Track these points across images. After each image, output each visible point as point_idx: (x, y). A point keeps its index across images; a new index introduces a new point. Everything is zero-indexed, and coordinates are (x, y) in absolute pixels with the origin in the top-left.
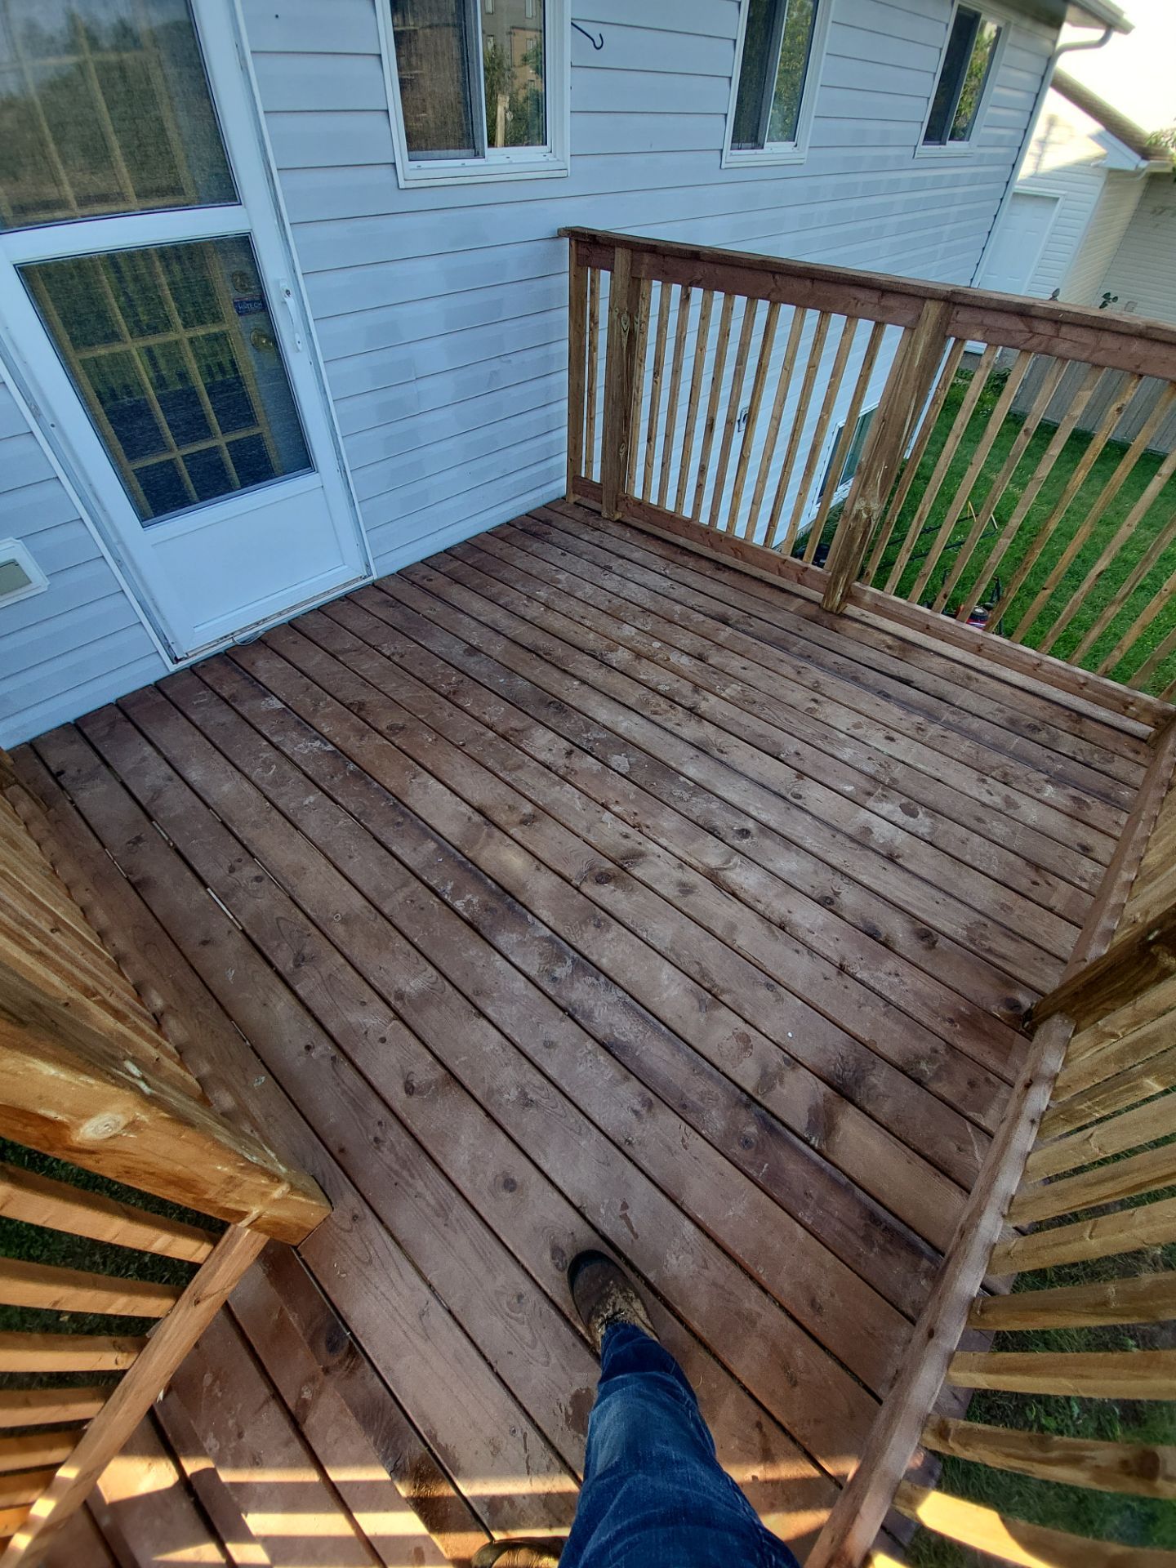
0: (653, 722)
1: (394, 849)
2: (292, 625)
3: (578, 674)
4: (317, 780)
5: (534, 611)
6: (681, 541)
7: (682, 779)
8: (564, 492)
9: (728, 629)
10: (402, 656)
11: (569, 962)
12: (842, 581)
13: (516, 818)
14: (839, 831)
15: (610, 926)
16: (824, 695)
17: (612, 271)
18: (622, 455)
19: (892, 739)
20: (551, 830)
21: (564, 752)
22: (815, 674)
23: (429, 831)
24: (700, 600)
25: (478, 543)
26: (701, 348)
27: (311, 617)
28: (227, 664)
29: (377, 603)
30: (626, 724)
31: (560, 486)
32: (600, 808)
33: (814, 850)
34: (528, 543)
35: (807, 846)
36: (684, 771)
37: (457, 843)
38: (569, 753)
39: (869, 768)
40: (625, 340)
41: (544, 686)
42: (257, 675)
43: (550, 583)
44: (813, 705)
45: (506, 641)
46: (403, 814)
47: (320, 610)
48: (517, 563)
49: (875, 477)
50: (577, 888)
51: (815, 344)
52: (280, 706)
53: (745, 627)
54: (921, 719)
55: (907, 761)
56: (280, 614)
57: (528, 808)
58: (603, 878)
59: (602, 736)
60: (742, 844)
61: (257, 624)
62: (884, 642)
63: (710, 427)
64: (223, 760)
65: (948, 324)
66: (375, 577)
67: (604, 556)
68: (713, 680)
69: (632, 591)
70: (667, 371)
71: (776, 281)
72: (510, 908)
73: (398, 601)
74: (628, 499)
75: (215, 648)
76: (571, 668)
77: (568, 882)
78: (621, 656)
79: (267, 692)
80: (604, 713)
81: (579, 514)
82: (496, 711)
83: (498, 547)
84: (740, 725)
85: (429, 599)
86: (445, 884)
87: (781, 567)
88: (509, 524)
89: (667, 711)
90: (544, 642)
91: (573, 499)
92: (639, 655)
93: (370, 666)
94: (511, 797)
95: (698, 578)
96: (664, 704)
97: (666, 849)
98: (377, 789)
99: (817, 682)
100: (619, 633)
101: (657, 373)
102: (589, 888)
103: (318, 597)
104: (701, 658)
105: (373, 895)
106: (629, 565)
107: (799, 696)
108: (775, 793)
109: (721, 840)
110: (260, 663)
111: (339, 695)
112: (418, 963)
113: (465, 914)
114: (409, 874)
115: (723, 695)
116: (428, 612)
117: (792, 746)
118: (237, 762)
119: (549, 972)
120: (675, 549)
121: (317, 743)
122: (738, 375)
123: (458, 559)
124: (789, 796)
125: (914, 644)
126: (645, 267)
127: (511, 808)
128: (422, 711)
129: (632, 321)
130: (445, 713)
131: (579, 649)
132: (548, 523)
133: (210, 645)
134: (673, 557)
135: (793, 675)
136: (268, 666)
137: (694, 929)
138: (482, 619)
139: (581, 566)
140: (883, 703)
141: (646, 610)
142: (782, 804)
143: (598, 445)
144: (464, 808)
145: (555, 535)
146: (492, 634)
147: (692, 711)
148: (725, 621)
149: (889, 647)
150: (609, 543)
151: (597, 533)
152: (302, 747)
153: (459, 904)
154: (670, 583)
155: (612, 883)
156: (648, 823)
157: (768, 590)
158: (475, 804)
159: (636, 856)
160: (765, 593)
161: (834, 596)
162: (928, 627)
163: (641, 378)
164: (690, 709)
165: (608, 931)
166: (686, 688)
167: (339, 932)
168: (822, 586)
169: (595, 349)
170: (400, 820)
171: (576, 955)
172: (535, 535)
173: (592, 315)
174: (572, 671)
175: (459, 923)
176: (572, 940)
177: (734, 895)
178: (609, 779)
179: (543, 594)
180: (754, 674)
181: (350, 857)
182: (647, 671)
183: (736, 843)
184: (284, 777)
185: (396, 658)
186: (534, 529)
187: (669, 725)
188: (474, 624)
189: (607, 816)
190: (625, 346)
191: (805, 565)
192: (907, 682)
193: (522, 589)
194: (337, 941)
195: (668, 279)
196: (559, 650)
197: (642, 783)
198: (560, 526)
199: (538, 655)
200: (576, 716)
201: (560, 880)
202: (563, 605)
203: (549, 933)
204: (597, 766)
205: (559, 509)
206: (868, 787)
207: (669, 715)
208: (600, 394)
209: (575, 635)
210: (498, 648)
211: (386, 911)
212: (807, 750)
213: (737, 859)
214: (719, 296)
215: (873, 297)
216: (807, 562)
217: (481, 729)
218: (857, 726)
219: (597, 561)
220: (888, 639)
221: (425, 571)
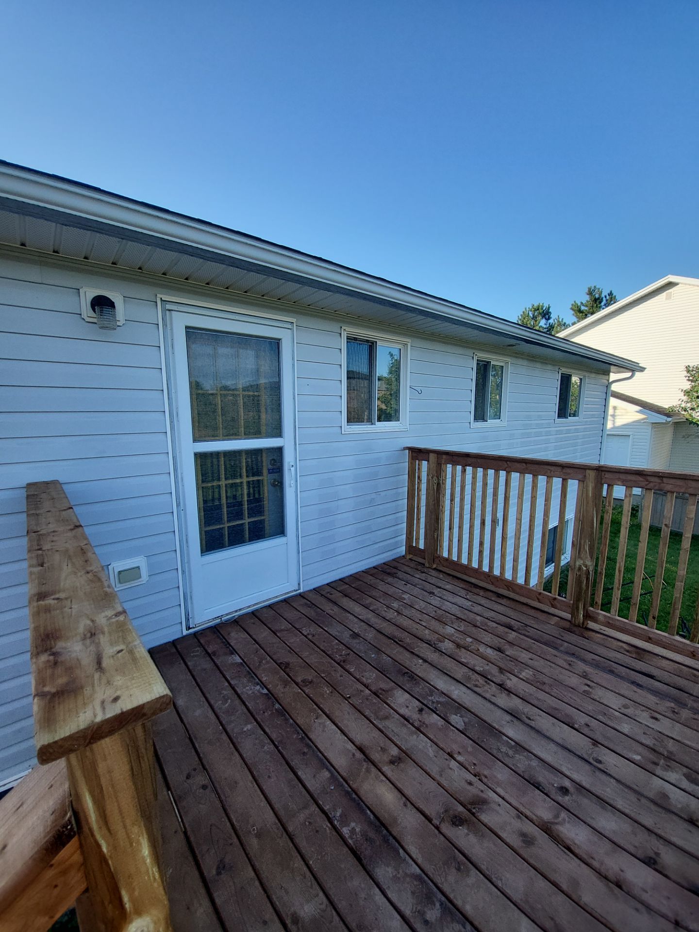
0: (475, 692)
1: (300, 773)
2: (254, 614)
3: (421, 655)
4: (254, 713)
5: (391, 615)
6: (473, 580)
7: (505, 738)
8: (404, 553)
9: (513, 633)
10: (314, 636)
11: (438, 905)
12: (581, 606)
13: (386, 758)
14: (642, 795)
15: (468, 871)
16: (593, 682)
17: (428, 461)
18: (436, 536)
19: (656, 719)
20: (413, 771)
21: (417, 709)
22: (581, 666)
23: (325, 763)
24: (491, 614)
25: (358, 576)
26: (473, 490)
27: (265, 610)
28: (214, 633)
29: (302, 605)
30: (458, 692)
31: (402, 550)
32: (448, 757)
33: (627, 811)
34: (385, 577)
35: (619, 807)
36: (504, 731)
37: (344, 774)
38: (421, 710)
39: (648, 742)
40: (435, 487)
41: (400, 662)
42: (230, 641)
43: (400, 599)
44: (587, 688)
45: (375, 631)
46: (308, 746)
47: (270, 606)
48: (379, 588)
49: (584, 548)
50: (437, 828)
51: (533, 488)
52: (240, 661)
53: (523, 632)
54: (672, 705)
55: (674, 737)
56: (249, 607)
57: (395, 751)
58: (458, 821)
59: (442, 699)
60: (566, 800)
61: (236, 611)
62: (622, 647)
63: (483, 523)
64: (200, 693)
65: (602, 479)
66: (301, 591)
67: (428, 587)
68: (511, 665)
69: (447, 606)
70: (457, 500)
71: (508, 464)
72: (386, 841)
73: (314, 604)
74: (440, 558)
75: (211, 623)
76: (416, 651)
77: (430, 820)
78: (447, 645)
79: (233, 651)
80: (441, 683)
81: (412, 564)
82: (371, 676)
83: (369, 579)
84: (539, 700)
85: (331, 604)
86: (335, 810)
87: (539, 597)
88: (374, 568)
89: (484, 685)
90: (398, 633)
91: (409, 557)
92: (458, 646)
93: (295, 640)
94: (383, 741)
95: (488, 601)
96: (481, 681)
97: (503, 798)
98: (291, 725)
99: (585, 672)
100: (444, 631)
101: (452, 500)
102: (446, 828)
103: (270, 599)
104: (499, 650)
105: (282, 813)
106: (444, 592)
107: (574, 681)
108: (579, 757)
109: (546, 794)
110: (233, 634)
111: (275, 657)
112: (311, 887)
113: (350, 841)
114: (309, 798)
115: (521, 676)
116: (330, 612)
117: (581, 719)
118: (208, 695)
119: (422, 914)
120: (470, 585)
121: (258, 687)
122: (495, 501)
123: (347, 584)
124: (591, 760)
125: (644, 650)
126: (443, 460)
127: (383, 750)
128: (324, 672)
129: (438, 479)
130: (338, 674)
131: (420, 639)
132: (395, 568)
133: (209, 621)
134: (470, 589)
135: (567, 667)
136: (236, 636)
137: (541, 883)
138: (360, 617)
139: (416, 591)
140: (639, 691)
141: (458, 618)
142: (587, 767)
143: (422, 532)
144: (350, 746)
145: (400, 574)
146: (366, 627)
147: (501, 686)
148: (510, 627)
149: (628, 651)
150: (430, 579)
151: (424, 574)
152: (249, 689)
153: (345, 831)
154: (470, 603)
155: (465, 827)
156: (486, 772)
157: (533, 611)
158: (358, 743)
159: (480, 802)
160: (532, 612)
161: (578, 616)
162: (650, 638)
163: (444, 502)
164: (500, 685)
165: (468, 876)
166: (494, 670)
167: (253, 844)
168: (570, 610)
169: (420, 490)
170: (306, 750)
171: (443, 899)
172: (389, 574)
173: (419, 477)
174: (416, 653)
175: (346, 849)
176: (438, 880)
177: (569, 849)
178: (451, 733)
179: (395, 605)
180: (539, 663)
181: (269, 777)
182: (465, 656)
183: (560, 799)
184: (234, 709)
185: (310, 637)
186: (388, 571)
187: (488, 696)
188: (356, 620)
189: (453, 764)
190: (435, 489)
191: (554, 596)
192: (651, 677)
193: (383, 602)
194: (251, 854)
195: (455, 463)
196: (408, 640)
197: (475, 738)
198: (402, 570)
199: (395, 641)
200: (422, 683)
201: (424, 818)
202: (406, 612)
203: (418, 871)
204: (441, 722)
205: (402, 561)
206: (652, 757)
207: (486, 688)
208: (423, 509)
209: (416, 630)
210: (370, 635)
211: (290, 829)
212: (594, 723)
213: (564, 815)
214: (480, 471)
215: (559, 469)
216: (554, 594)
217: (361, 687)
218: (626, 706)
219: (425, 589)
220: (625, 646)
221: (328, 589)
